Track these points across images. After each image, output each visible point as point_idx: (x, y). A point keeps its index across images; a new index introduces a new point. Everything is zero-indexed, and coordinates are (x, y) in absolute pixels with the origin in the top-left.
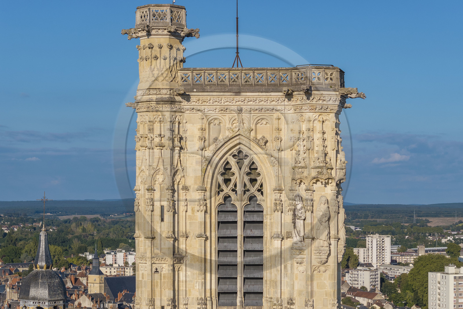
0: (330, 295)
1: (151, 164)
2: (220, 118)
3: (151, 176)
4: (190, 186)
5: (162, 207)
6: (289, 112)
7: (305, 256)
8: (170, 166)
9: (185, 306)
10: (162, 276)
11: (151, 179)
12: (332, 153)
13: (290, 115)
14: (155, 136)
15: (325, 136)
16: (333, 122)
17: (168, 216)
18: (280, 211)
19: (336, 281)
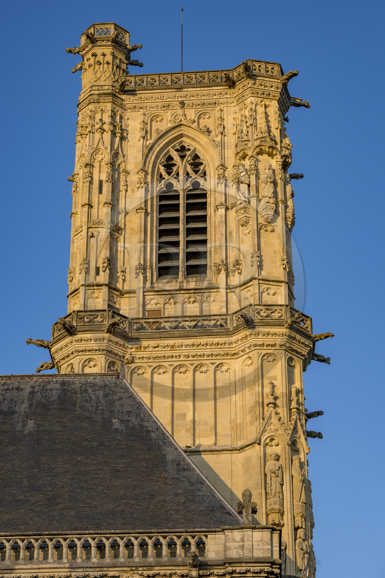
0: (279, 252)
1: (91, 145)
3: (91, 154)
4: (130, 171)
5: (101, 182)
6: (231, 105)
7: (250, 216)
8: (110, 145)
9: (122, 273)
10: (99, 240)
11: (90, 156)
12: (276, 132)
13: (233, 108)
14: (96, 122)
16: (276, 107)
17: (107, 188)
18: (224, 183)
19: (285, 240)
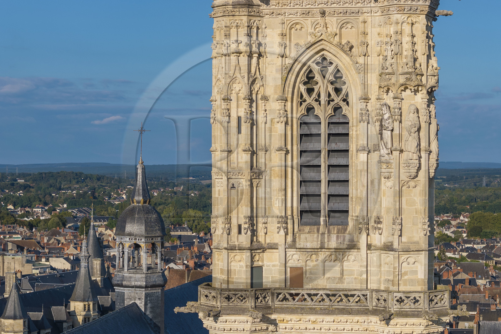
0: (421, 213)
1: (227, 72)
2: (302, 22)
3: (227, 85)
4: (270, 96)
5: (239, 119)
6: (376, 14)
7: (393, 170)
8: (247, 74)
9: (264, 225)
10: (239, 191)
11: (227, 88)
12: (423, 58)
13: (377, 17)
14: (231, 42)
15: (415, 39)
16: (424, 24)
17: (245, 128)
18: (366, 121)
19: (427, 198)
